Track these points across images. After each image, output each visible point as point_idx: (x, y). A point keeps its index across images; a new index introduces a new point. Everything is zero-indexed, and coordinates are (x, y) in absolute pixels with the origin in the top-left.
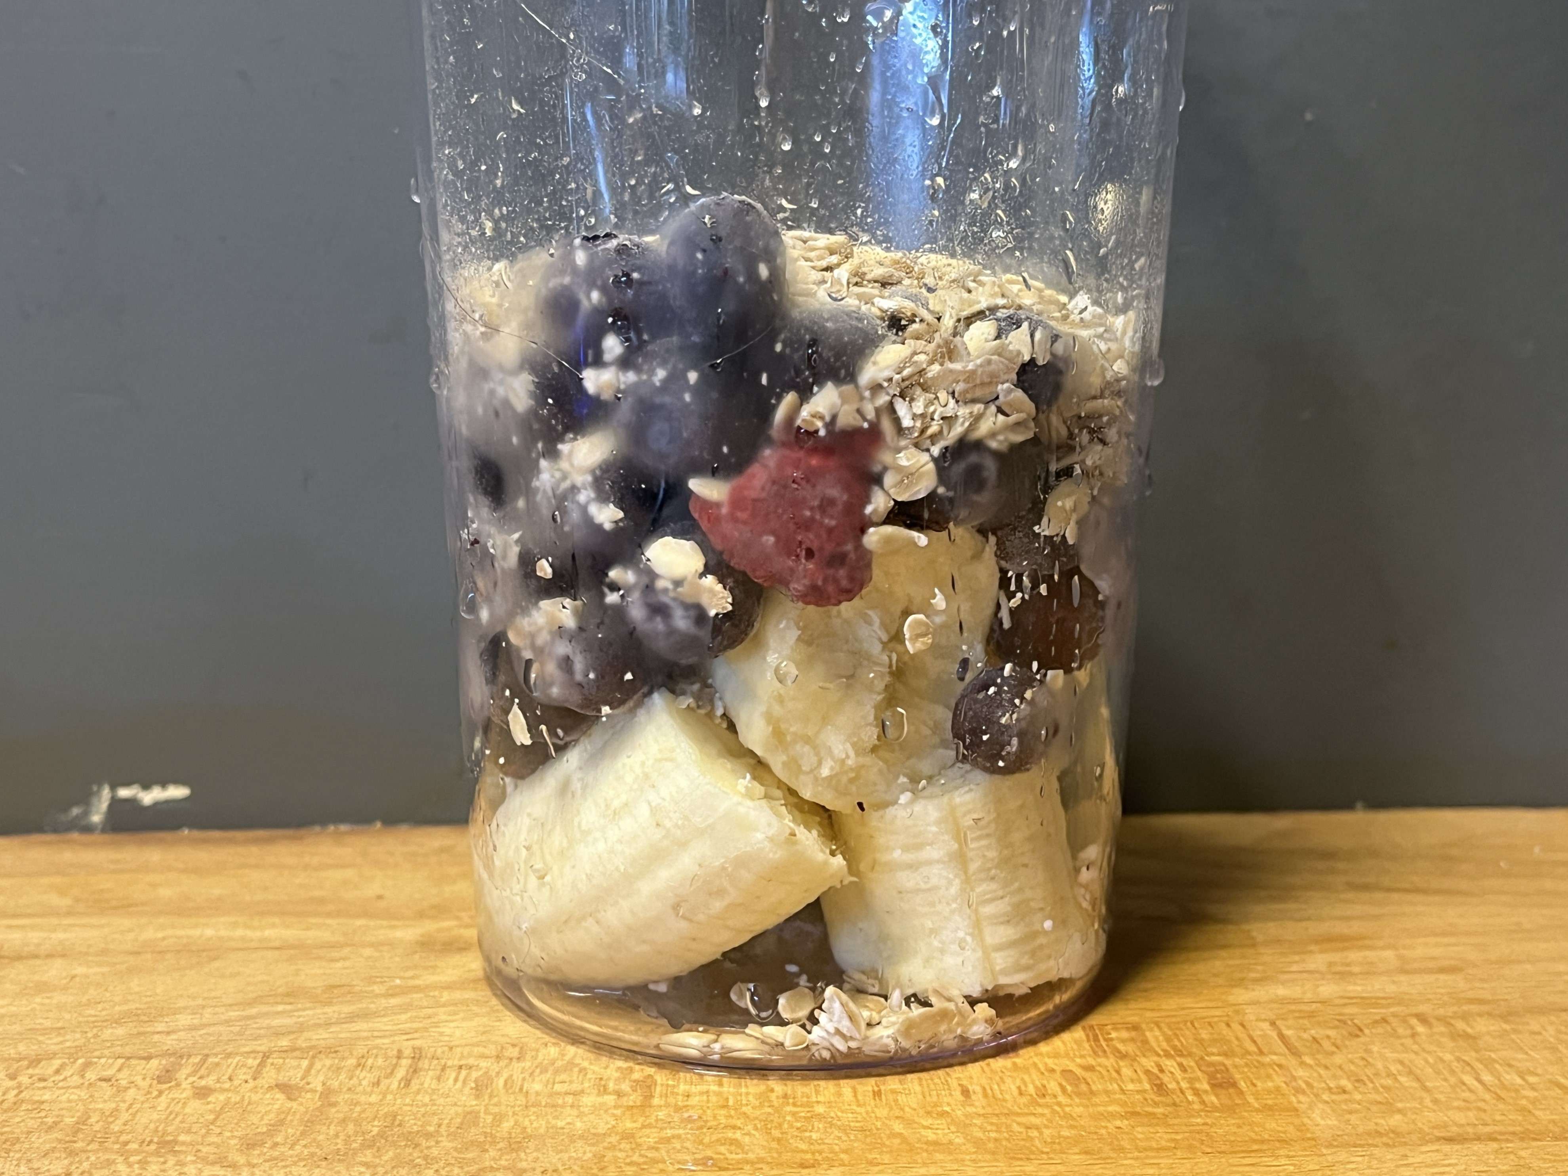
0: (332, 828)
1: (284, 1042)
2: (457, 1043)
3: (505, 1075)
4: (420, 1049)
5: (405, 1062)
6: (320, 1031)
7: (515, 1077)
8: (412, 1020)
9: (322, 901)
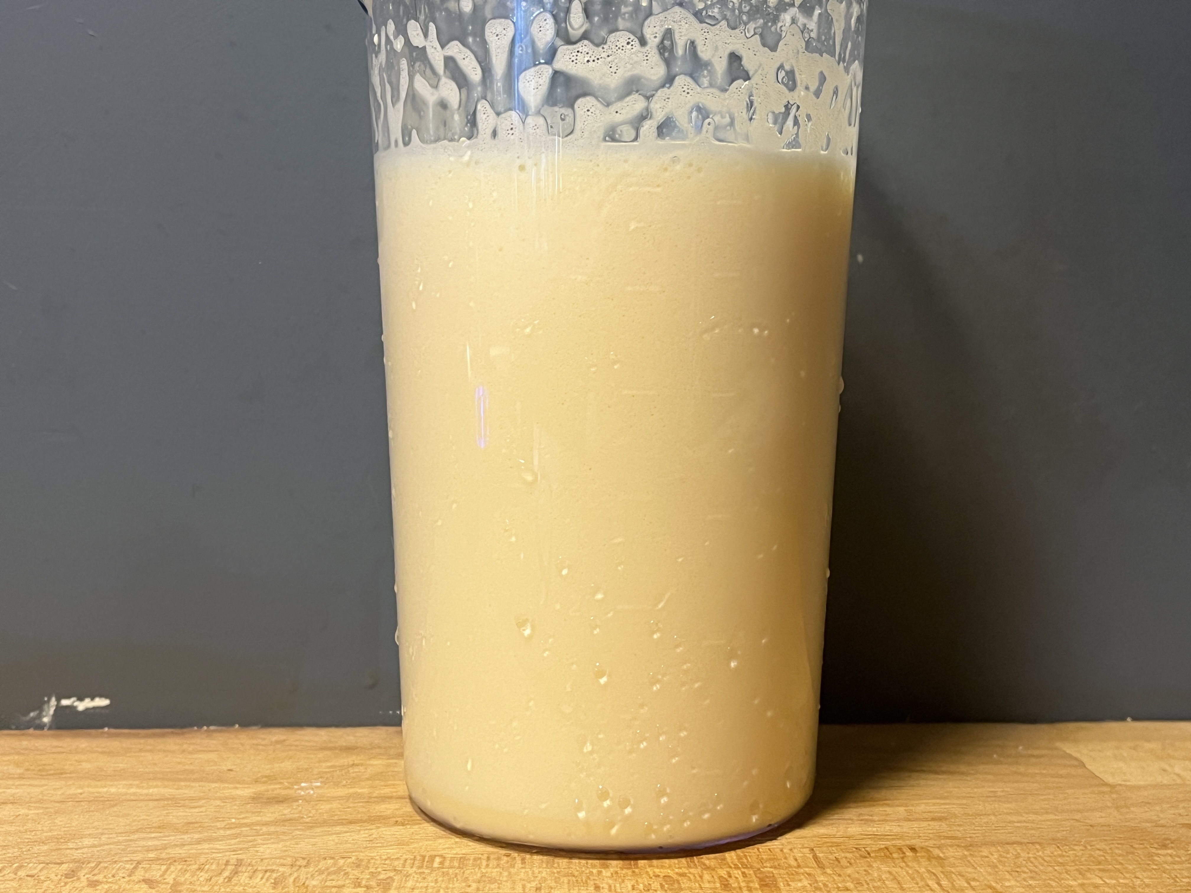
0: (205, 728)
1: (152, 855)
2: (266, 857)
3: (295, 875)
4: (242, 860)
5: (230, 868)
6: (177, 849)
7: (301, 877)
8: (239, 843)
9: (192, 772)
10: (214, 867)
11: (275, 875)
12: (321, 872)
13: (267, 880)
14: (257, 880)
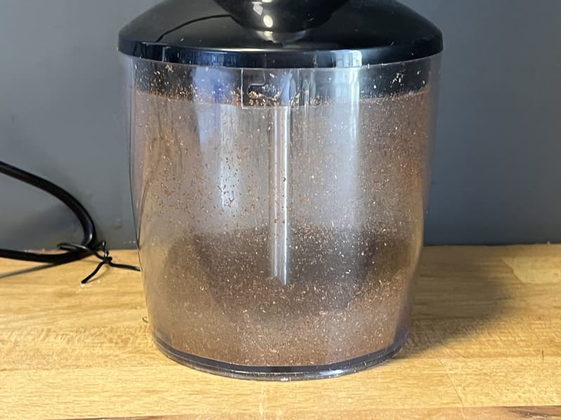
10: (36, 332)
11: (68, 337)
12: (92, 335)
13: (64, 339)
14: (59, 340)
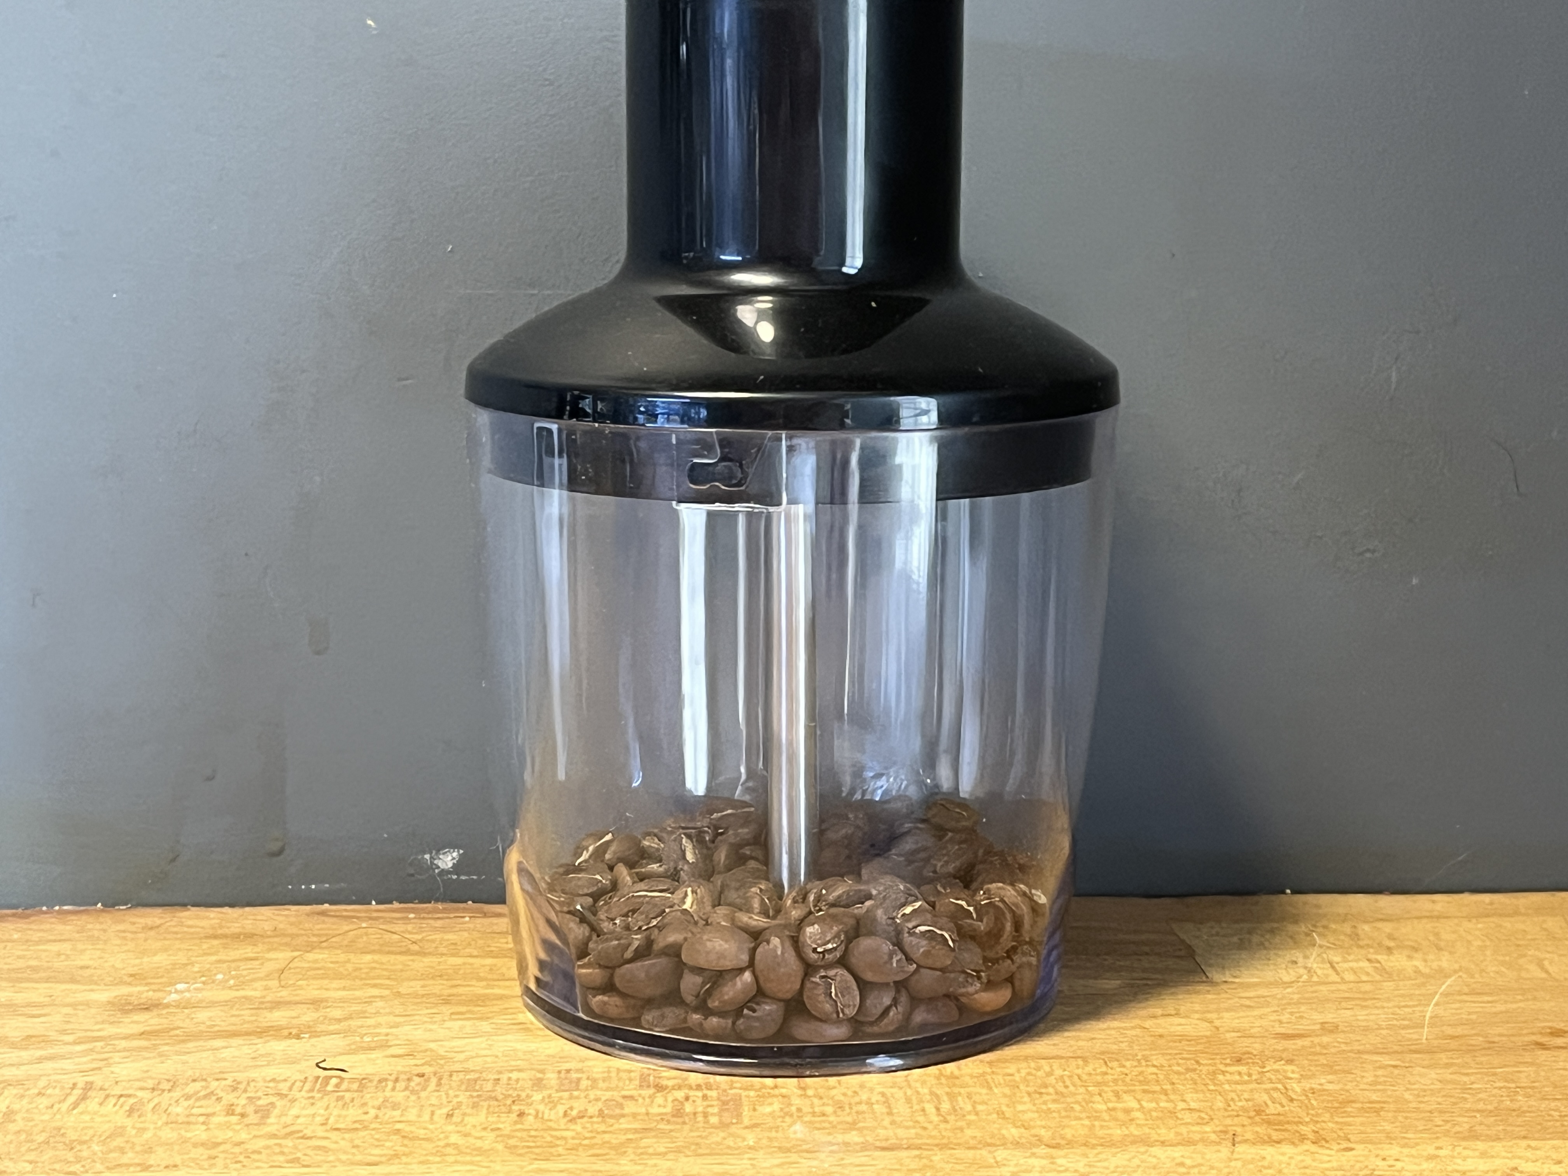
2: (122, 1078)
3: (156, 1101)
4: (92, 1083)
5: (77, 1092)
6: (13, 1069)
7: (163, 1104)
8: (92, 1061)
10: (57, 1091)
11: (132, 1101)
12: (188, 1097)
13: (121, 1106)
14: (109, 1106)
